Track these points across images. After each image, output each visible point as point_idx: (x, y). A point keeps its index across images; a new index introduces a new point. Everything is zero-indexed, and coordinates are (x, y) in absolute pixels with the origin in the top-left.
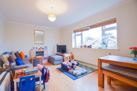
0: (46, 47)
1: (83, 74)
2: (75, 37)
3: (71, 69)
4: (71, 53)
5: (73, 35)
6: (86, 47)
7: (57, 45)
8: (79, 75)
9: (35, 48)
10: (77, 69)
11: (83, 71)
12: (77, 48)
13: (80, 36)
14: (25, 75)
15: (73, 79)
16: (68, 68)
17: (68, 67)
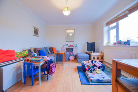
0: (76, 45)
1: (99, 82)
2: (109, 31)
3: (88, 71)
4: (101, 52)
5: (106, 29)
6: (120, 44)
7: (87, 43)
8: (92, 81)
9: (66, 45)
10: (96, 73)
11: (104, 78)
12: (110, 46)
13: (115, 30)
14: (30, 62)
15: (81, 83)
16: (86, 69)
17: (86, 67)
